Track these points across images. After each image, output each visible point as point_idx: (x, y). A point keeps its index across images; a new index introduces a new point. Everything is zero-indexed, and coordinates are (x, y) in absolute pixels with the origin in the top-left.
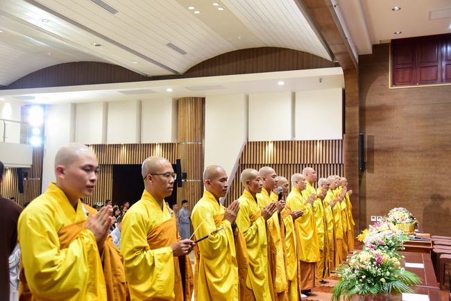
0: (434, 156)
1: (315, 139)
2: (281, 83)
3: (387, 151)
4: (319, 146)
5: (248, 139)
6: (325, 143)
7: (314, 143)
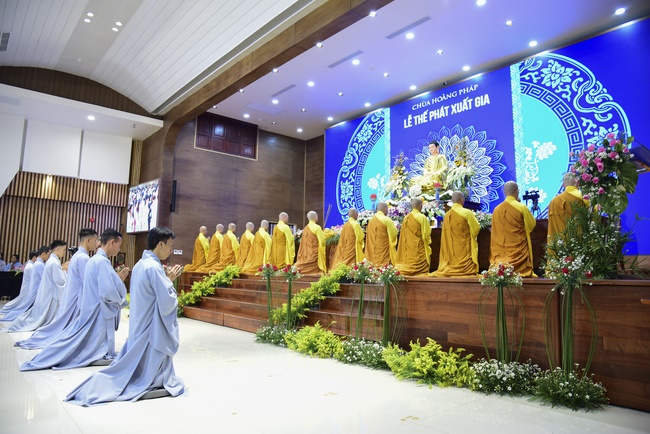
0: (220, 206)
1: (99, 180)
2: (91, 118)
3: (189, 198)
4: (103, 188)
5: (21, 168)
6: (109, 185)
7: (98, 184)
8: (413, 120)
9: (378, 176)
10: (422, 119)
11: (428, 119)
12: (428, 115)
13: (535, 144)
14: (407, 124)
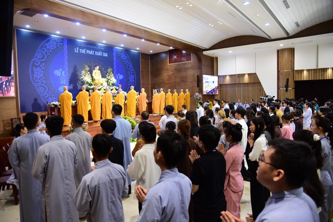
8: (79, 51)
9: (61, 70)
10: (83, 51)
11: (86, 52)
12: (86, 51)
13: (119, 74)
14: (76, 50)
